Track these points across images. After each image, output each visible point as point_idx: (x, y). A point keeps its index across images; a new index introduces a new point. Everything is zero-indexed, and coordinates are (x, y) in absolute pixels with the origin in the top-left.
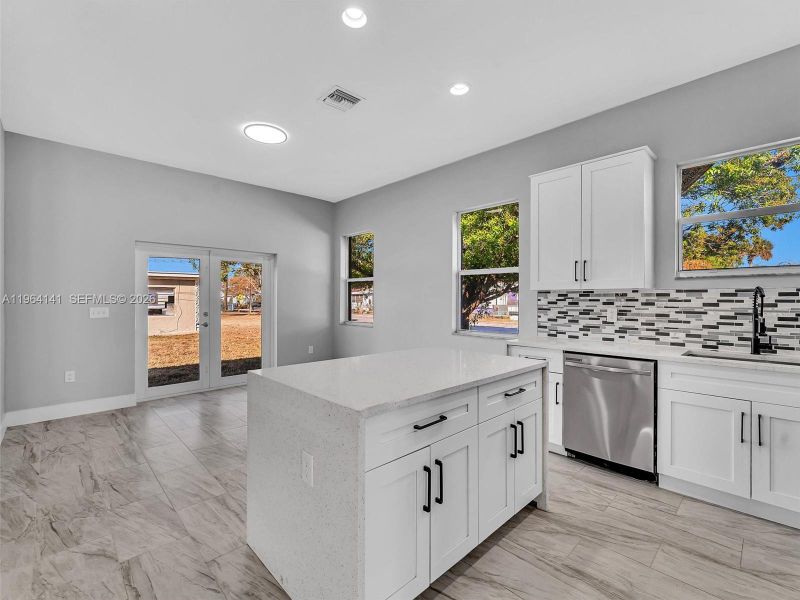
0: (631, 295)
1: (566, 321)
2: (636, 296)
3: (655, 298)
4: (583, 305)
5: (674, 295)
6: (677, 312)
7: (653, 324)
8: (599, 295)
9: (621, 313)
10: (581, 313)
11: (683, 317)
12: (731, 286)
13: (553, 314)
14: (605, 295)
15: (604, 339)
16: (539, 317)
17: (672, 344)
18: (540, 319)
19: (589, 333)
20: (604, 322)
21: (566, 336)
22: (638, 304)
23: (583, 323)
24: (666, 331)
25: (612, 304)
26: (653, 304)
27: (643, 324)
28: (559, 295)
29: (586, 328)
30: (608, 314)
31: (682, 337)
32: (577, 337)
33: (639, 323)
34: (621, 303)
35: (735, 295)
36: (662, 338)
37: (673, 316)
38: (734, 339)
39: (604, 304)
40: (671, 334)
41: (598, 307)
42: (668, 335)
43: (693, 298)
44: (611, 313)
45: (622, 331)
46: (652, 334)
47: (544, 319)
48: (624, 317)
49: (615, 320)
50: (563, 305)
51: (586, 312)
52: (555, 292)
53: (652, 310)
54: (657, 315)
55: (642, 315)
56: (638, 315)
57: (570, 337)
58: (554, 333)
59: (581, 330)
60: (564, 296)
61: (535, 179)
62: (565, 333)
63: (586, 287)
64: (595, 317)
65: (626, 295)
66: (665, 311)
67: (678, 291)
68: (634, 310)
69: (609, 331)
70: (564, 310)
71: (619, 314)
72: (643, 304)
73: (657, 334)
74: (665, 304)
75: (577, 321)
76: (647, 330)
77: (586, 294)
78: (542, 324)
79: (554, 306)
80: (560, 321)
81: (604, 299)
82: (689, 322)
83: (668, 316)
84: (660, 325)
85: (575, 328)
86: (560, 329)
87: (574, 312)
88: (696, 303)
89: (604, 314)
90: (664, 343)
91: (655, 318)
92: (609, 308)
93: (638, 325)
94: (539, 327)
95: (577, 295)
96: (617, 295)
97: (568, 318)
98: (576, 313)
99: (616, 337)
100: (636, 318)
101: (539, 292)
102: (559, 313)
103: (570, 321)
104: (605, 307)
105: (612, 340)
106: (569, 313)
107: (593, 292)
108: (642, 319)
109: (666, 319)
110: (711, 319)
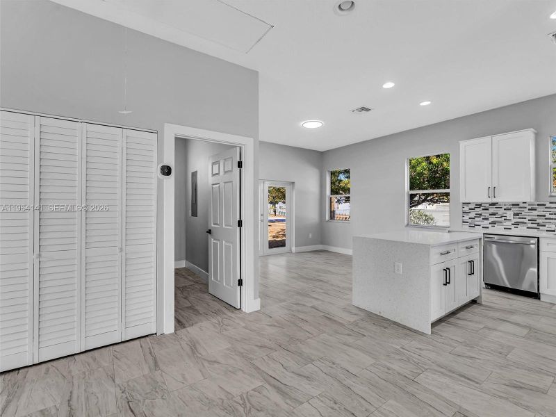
0: (522, 205)
1: (481, 219)
2: (525, 205)
3: (537, 206)
4: (492, 210)
5: (548, 205)
6: (550, 214)
7: (536, 220)
8: (502, 205)
9: (516, 214)
10: (490, 215)
11: (554, 216)
13: (472, 215)
14: (506, 205)
15: (505, 228)
16: (464, 216)
17: (547, 231)
18: (464, 218)
19: (495, 225)
20: (505, 219)
21: (481, 227)
22: (526, 210)
23: (491, 220)
24: (544, 224)
25: (510, 209)
26: (535, 210)
27: (530, 220)
28: (476, 205)
29: (494, 223)
30: (507, 215)
31: (553, 227)
32: (488, 228)
33: (527, 220)
34: (516, 210)
36: (541, 228)
37: (548, 216)
39: (505, 209)
40: (547, 225)
41: (501, 212)
42: (545, 226)
44: (510, 215)
45: (517, 224)
46: (535, 226)
47: (466, 218)
48: (518, 217)
49: (512, 218)
50: (479, 211)
51: (493, 214)
52: (473, 203)
53: (534, 213)
54: (538, 215)
55: (529, 215)
56: (526, 215)
57: (483, 227)
58: (473, 225)
59: (490, 223)
60: (479, 205)
61: (463, 144)
62: (480, 225)
63: (494, 200)
64: (499, 216)
65: (518, 205)
66: (543, 214)
67: (550, 203)
68: (523, 213)
69: (508, 224)
70: (480, 213)
71: (514, 215)
72: (529, 210)
73: (538, 225)
74: (543, 209)
75: (488, 219)
76: (532, 223)
77: (493, 204)
79: (473, 210)
80: (477, 219)
81: (505, 207)
83: (545, 216)
84: (540, 221)
85: (486, 222)
86: (477, 223)
87: (486, 214)
89: (505, 215)
90: (542, 230)
91: (537, 217)
92: (508, 212)
93: (526, 221)
94: (464, 222)
95: (488, 205)
96: (513, 205)
97: (482, 217)
98: (488, 215)
99: (513, 227)
100: (525, 217)
101: (463, 203)
102: (476, 214)
103: (483, 219)
104: (505, 211)
105: (510, 229)
106: (483, 215)
107: (498, 203)
108: (529, 218)
109: (543, 218)
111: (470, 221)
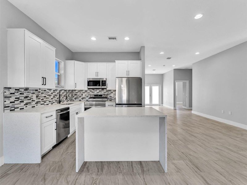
0: (39, 90)
1: (19, 102)
6: (47, 95)
7: (43, 100)
8: (31, 90)
9: (37, 97)
10: (25, 98)
11: (48, 97)
13: (12, 99)
15: (32, 107)
16: (5, 101)
17: (47, 105)
18: (5, 103)
19: (27, 106)
20: (32, 101)
21: (19, 109)
23: (25, 102)
27: (41, 100)
28: (16, 90)
29: (27, 104)
32: (23, 109)
35: (55, 91)
38: (55, 101)
41: (30, 95)
42: (46, 102)
44: (35, 96)
46: (43, 103)
47: (8, 102)
49: (35, 100)
50: (17, 95)
51: (26, 97)
52: (13, 88)
53: (43, 95)
54: (44, 97)
55: (42, 97)
56: (40, 97)
57: (20, 109)
58: (13, 109)
59: (25, 105)
60: (18, 90)
62: (18, 108)
64: (29, 99)
65: (37, 90)
66: (45, 95)
67: (48, 90)
68: (40, 96)
69: (34, 103)
75: (23, 101)
78: (7, 105)
79: (13, 95)
80: (16, 102)
83: (46, 97)
84: (45, 100)
85: (22, 104)
86: (16, 106)
89: (32, 97)
90: (45, 105)
91: (43, 98)
93: (40, 100)
94: (5, 107)
95: (23, 90)
97: (20, 100)
98: (23, 98)
99: (35, 105)
100: (40, 98)
101: (5, 88)
102: (16, 98)
103: (20, 102)
104: (32, 95)
105: (34, 107)
106: (20, 98)
107: (28, 89)
108: (41, 98)
109: (45, 98)
110: (52, 97)
111: (11, 105)
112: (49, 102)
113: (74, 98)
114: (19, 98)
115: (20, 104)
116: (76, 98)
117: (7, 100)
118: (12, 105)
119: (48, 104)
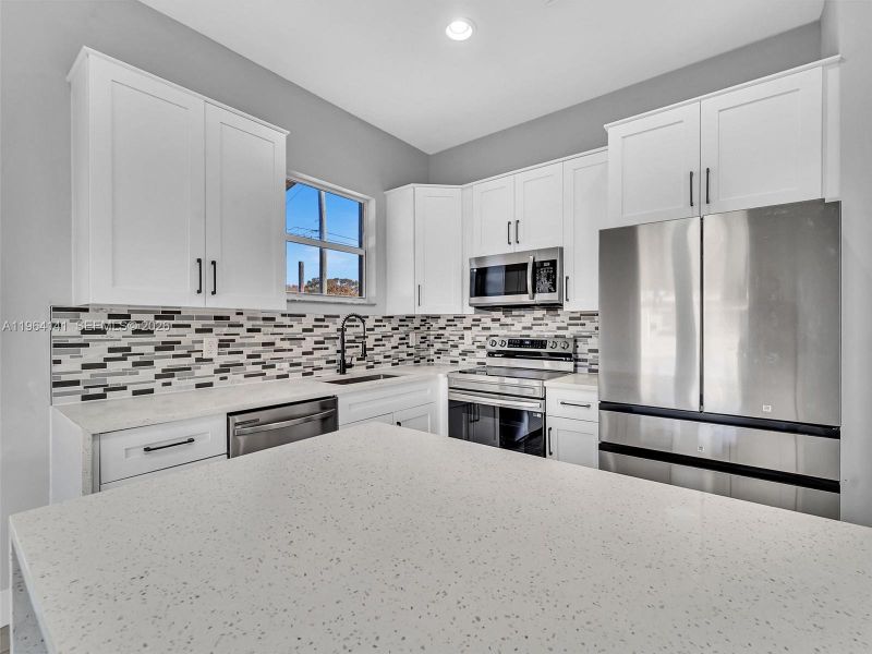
0: (234, 319)
1: (127, 364)
2: (241, 320)
3: (261, 323)
4: (163, 333)
5: (279, 320)
6: (282, 339)
7: (259, 356)
8: (191, 318)
9: (223, 344)
10: (157, 349)
11: (286, 345)
12: (321, 311)
13: (96, 352)
14: (199, 318)
15: (198, 386)
16: (58, 362)
17: (279, 377)
18: (57, 368)
19: (173, 380)
20: (198, 360)
21: (126, 394)
22: (242, 331)
23: (161, 364)
24: (272, 362)
25: (210, 331)
26: (259, 331)
27: (249, 357)
28: (111, 316)
29: (168, 373)
30: (205, 347)
31: (285, 367)
32: (150, 391)
33: (245, 355)
34: (222, 330)
35: (323, 320)
36: (269, 372)
37: (279, 344)
38: (322, 363)
39: (198, 331)
40: (277, 365)
41: (188, 337)
42: (273, 366)
43: (294, 323)
44: (209, 345)
45: (225, 368)
46: (259, 368)
47: (70, 365)
48: (227, 350)
49: (214, 355)
50: (120, 336)
51: (167, 346)
52: (99, 308)
53: (259, 338)
54: (264, 344)
55: (249, 345)
56: (243, 345)
57: (135, 393)
58: (100, 391)
59: (158, 377)
60: (121, 317)
62: (125, 388)
64: (185, 352)
65: (227, 318)
66: (271, 339)
67: (283, 315)
68: (238, 340)
69: (205, 372)
70: (124, 344)
71: (220, 346)
72: (249, 330)
73: (264, 367)
74: (271, 330)
75: (151, 363)
76: (253, 364)
77: (167, 315)
78: (64, 378)
80: (113, 366)
81: (197, 324)
82: (291, 350)
83: (273, 344)
84: (267, 356)
85: (146, 374)
86: (111, 381)
87: (144, 347)
88: (297, 329)
89: (197, 347)
90: (271, 378)
91: (261, 348)
92: (205, 337)
93: (241, 359)
94: (56, 385)
95: (151, 317)
96: (216, 318)
97: (131, 359)
98: (151, 349)
99: (216, 379)
100: (241, 349)
101: (55, 309)
102: (111, 350)
103: (135, 364)
104: (199, 336)
105: (210, 385)
106: (135, 350)
107: (180, 312)
108: (248, 351)
109: (272, 348)
110: (308, 345)
111: (86, 375)
112: (292, 365)
113: (432, 351)
114: (129, 349)
115: (131, 374)
116: (439, 352)
117: (64, 358)
118: (92, 375)
119: (287, 376)
